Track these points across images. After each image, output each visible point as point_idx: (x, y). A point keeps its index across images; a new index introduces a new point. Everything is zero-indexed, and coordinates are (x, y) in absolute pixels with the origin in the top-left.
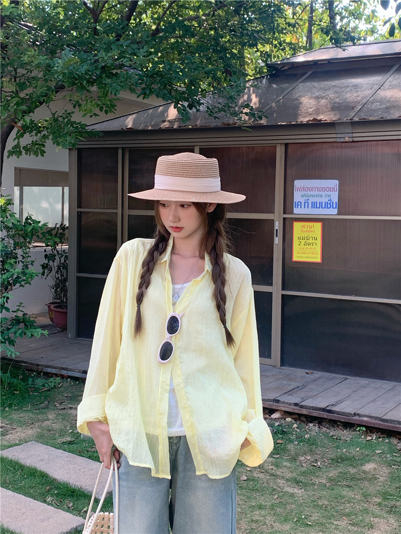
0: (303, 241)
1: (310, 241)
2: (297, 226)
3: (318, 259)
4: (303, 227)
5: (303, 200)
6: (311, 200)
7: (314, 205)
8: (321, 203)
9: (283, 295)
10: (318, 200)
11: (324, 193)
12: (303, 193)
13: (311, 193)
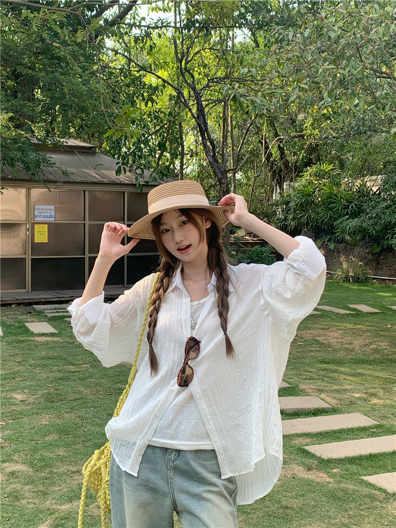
0: (39, 233)
1: (43, 233)
2: (36, 226)
3: (47, 241)
4: (39, 226)
5: (39, 214)
6: (43, 214)
7: (44, 217)
8: (47, 216)
9: (32, 259)
10: (46, 214)
11: (48, 211)
12: (39, 211)
13: (42, 211)
